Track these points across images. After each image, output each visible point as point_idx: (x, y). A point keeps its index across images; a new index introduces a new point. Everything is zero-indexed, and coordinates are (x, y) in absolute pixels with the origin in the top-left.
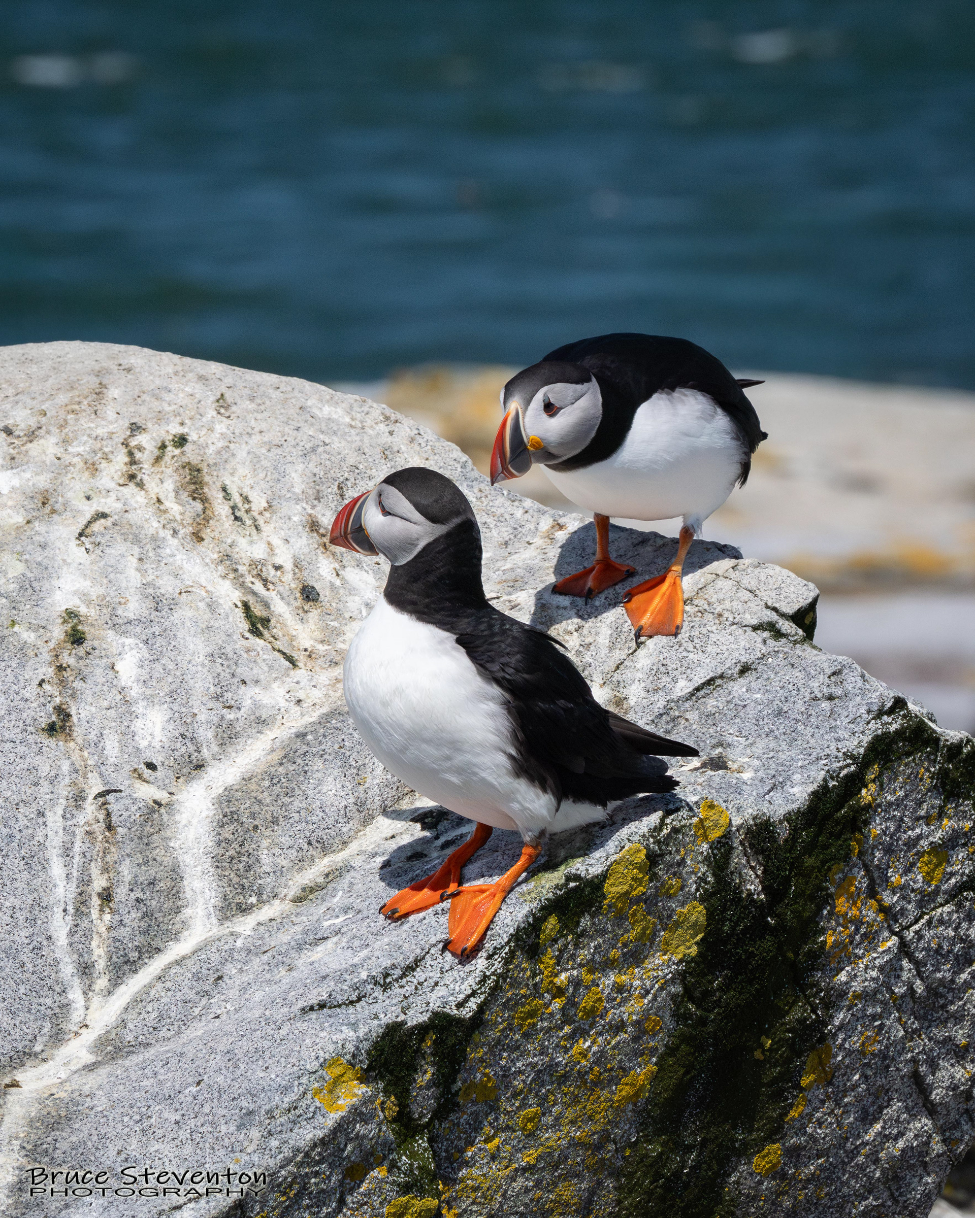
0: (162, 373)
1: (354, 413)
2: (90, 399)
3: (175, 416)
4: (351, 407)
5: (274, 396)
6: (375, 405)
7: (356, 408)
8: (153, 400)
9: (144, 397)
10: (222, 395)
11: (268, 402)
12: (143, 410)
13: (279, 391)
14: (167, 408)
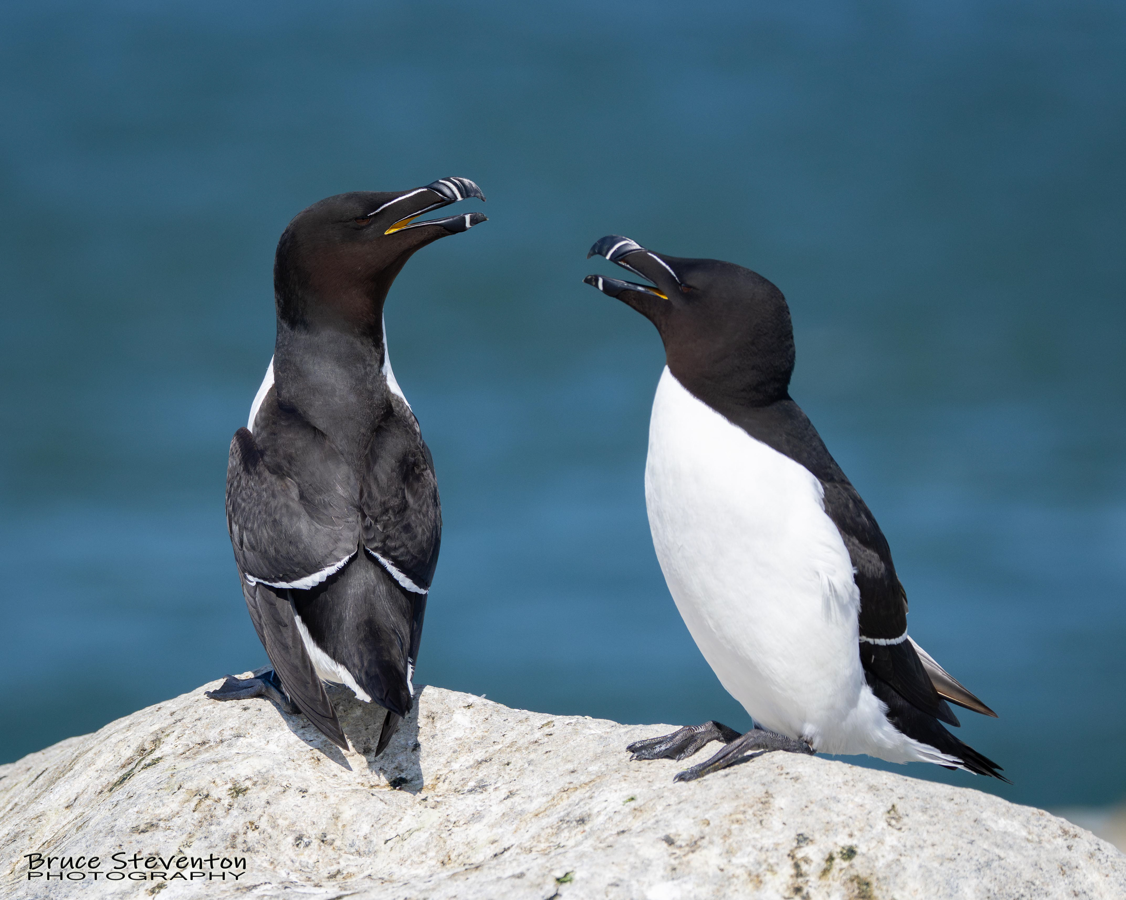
0: (831, 782)
1: (1031, 827)
2: (755, 808)
3: (844, 827)
4: (1028, 821)
5: (947, 808)
6: (1053, 818)
7: (1033, 821)
8: (821, 810)
9: (812, 807)
10: (893, 806)
11: (941, 815)
12: (810, 820)
13: (953, 802)
14: (836, 819)
